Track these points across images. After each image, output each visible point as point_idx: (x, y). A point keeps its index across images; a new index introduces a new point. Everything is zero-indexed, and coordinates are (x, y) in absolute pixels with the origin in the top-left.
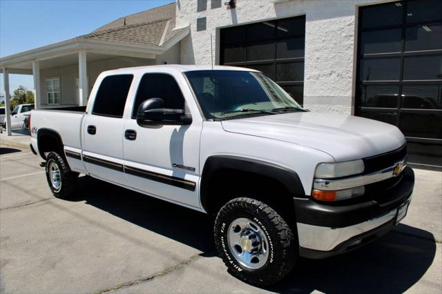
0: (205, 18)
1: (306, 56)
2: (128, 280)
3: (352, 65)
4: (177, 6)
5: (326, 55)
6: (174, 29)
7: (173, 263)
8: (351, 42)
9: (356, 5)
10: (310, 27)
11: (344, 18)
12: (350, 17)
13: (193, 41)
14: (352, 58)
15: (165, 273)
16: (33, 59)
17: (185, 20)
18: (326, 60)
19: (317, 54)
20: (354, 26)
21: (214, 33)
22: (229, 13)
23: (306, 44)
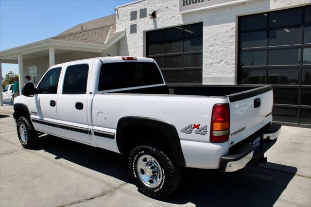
0: (136, 24)
1: (204, 50)
2: (77, 199)
3: (234, 55)
4: (117, 17)
5: (217, 49)
6: (115, 32)
7: (108, 189)
8: (233, 40)
9: (236, 16)
10: (206, 30)
11: (229, 24)
12: (232, 24)
13: (128, 40)
14: (234, 50)
15: (102, 195)
16: (19, 54)
17: (122, 26)
18: (217, 52)
19: (211, 49)
20: (235, 29)
21: (142, 35)
22: (151, 21)
23: (204, 42)
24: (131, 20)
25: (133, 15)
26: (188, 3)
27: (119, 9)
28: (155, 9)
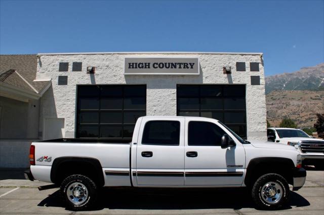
0: (67, 77)
1: (147, 109)
4: (38, 64)
5: (160, 109)
6: (34, 81)
8: (175, 103)
9: (175, 84)
10: (149, 92)
11: (170, 90)
12: (173, 90)
13: (54, 91)
17: (46, 73)
18: (161, 111)
19: (155, 108)
20: (175, 95)
21: (75, 88)
22: (88, 76)
23: (147, 102)
24: (60, 70)
25: (64, 67)
26: (135, 67)
27: (43, 56)
28: (93, 66)
